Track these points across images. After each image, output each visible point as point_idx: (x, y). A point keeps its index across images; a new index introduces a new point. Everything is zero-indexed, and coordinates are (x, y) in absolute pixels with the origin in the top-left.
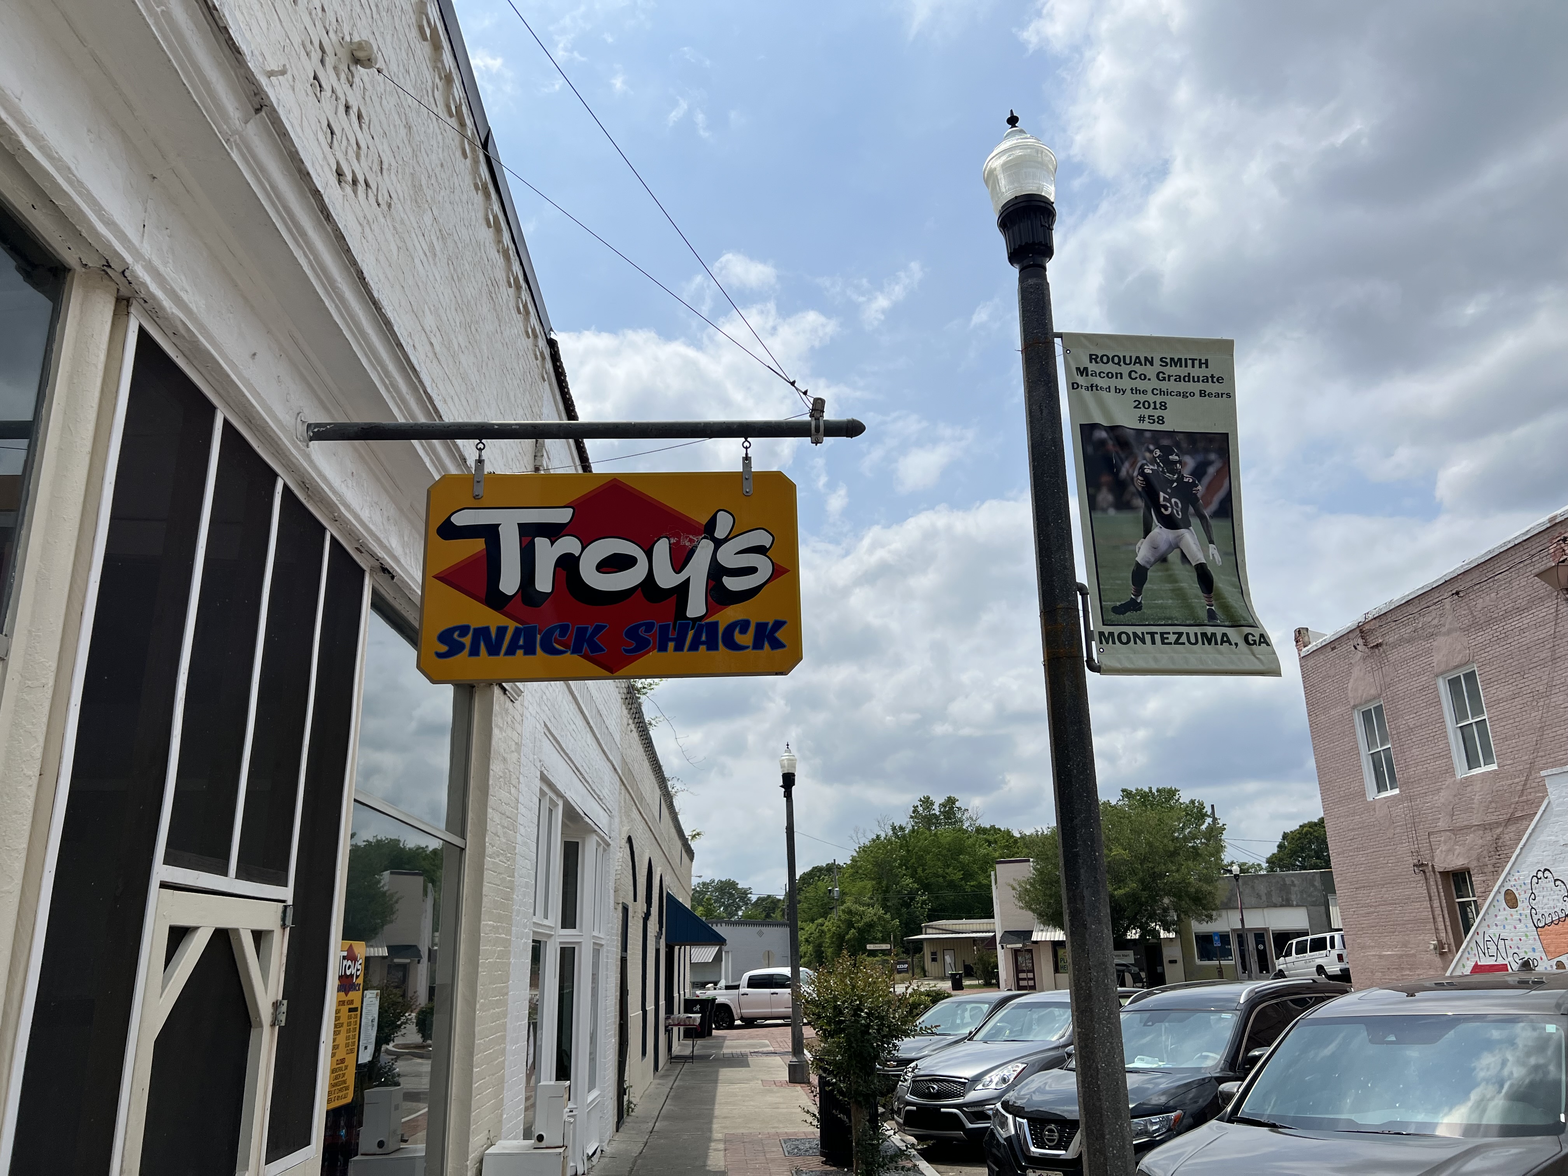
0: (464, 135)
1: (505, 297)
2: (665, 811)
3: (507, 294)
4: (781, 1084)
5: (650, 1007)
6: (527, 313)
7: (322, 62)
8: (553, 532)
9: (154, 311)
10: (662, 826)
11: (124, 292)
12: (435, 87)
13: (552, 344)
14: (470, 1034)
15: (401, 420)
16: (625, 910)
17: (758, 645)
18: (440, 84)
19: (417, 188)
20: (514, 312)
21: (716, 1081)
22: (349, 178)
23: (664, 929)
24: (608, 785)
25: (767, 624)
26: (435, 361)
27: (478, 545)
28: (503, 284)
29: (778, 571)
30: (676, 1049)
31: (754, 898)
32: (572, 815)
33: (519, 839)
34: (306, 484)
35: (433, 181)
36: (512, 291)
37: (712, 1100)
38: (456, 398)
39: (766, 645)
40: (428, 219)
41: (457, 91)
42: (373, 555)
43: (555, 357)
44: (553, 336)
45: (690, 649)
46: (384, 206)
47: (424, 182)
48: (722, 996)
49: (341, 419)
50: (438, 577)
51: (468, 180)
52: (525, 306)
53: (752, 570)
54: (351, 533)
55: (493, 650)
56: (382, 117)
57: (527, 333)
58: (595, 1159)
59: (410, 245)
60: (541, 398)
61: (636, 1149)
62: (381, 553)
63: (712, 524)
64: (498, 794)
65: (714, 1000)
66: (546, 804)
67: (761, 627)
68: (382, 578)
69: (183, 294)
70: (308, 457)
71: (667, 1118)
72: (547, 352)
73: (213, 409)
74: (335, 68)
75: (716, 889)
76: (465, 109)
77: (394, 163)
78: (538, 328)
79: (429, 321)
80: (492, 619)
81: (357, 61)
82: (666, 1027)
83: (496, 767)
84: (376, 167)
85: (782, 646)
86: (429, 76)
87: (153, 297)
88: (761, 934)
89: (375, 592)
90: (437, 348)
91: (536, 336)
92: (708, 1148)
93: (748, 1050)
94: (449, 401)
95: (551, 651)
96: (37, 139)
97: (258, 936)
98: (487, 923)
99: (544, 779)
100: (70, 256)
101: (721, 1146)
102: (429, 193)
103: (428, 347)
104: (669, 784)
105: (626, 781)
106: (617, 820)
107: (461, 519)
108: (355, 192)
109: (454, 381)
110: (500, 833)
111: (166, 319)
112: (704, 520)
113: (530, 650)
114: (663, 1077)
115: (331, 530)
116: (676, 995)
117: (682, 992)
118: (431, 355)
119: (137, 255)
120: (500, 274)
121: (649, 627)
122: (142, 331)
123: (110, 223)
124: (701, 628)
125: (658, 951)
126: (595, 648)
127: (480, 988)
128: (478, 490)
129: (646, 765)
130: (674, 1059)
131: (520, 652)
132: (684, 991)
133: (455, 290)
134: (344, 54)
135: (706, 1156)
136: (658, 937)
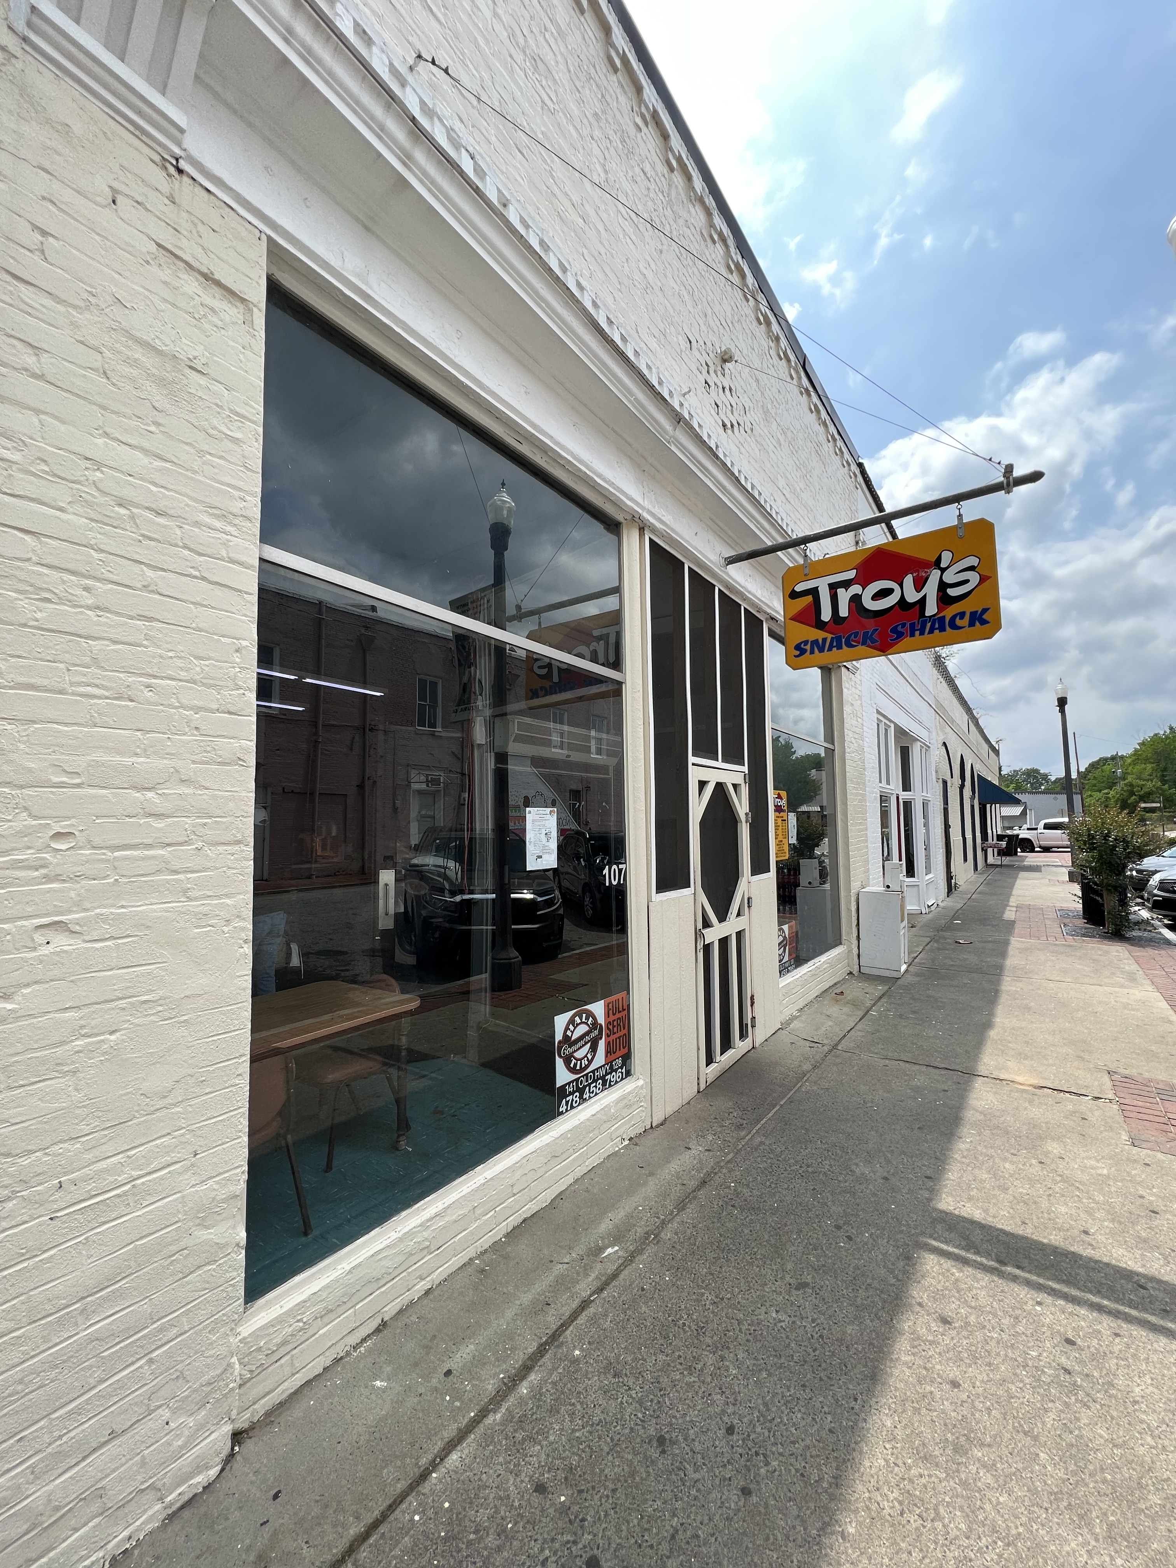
0: (790, 366)
1: (826, 449)
2: (972, 727)
3: (828, 447)
4: (1063, 882)
5: (969, 836)
6: (842, 452)
7: (708, 372)
8: (846, 584)
9: (654, 530)
10: (971, 736)
11: (641, 526)
12: (770, 348)
13: (860, 466)
14: (846, 837)
15: (769, 544)
16: (945, 783)
17: (972, 624)
18: (772, 345)
19: (766, 412)
20: (833, 456)
21: (1016, 878)
22: (729, 426)
23: (977, 794)
24: (927, 715)
25: (977, 612)
26: (788, 503)
27: (810, 598)
28: (824, 442)
29: (983, 579)
30: (990, 860)
31: (1053, 779)
32: (901, 732)
33: (866, 745)
34: (729, 587)
35: (775, 403)
36: (831, 444)
37: (1012, 887)
38: (802, 519)
39: (977, 623)
40: (774, 426)
41: (784, 342)
42: (765, 612)
43: (863, 472)
44: (861, 461)
45: (929, 633)
46: (749, 432)
47: (769, 407)
48: (1024, 834)
49: (741, 551)
50: (791, 619)
51: (796, 391)
52: (840, 450)
53: (966, 581)
54: (753, 604)
55: (821, 650)
56: (742, 383)
57: (843, 465)
58: (933, 908)
59: (766, 447)
60: (856, 500)
61: (959, 906)
62: (769, 611)
63: (939, 559)
64: (849, 722)
65: (1018, 835)
66: (882, 727)
67: (973, 614)
68: (772, 623)
69: (663, 518)
70: (727, 574)
71: (980, 893)
72: (858, 472)
73: (683, 563)
74: (715, 372)
75: (1024, 774)
76: (789, 352)
77: (752, 406)
78: (850, 459)
79: (781, 483)
80: (819, 635)
81: (725, 361)
82: (982, 849)
83: (847, 709)
84: (742, 412)
85: (987, 622)
86: (766, 343)
87: (652, 524)
88: (1055, 799)
89: (769, 629)
90: (788, 496)
91: (849, 465)
92: (1005, 909)
93: (1042, 864)
94: (798, 522)
95: (849, 645)
96: (600, 476)
97: (735, 786)
98: (849, 785)
99: (878, 712)
100: (620, 517)
101: (1014, 909)
102: (773, 411)
103: (782, 497)
104: (974, 712)
105: (939, 710)
106: (934, 734)
107: (799, 588)
108: (733, 432)
109: (799, 510)
110: (854, 741)
111: (658, 531)
112: (933, 559)
113: (839, 647)
114: (980, 874)
115: (744, 605)
116: (989, 831)
117: (994, 831)
118: (784, 501)
119: (643, 508)
120: (822, 438)
121: (904, 625)
122: (650, 539)
123: (631, 499)
124: (934, 621)
125: (972, 807)
126: (873, 641)
127: (849, 815)
128: (807, 571)
129: (955, 702)
130: (987, 865)
131: (835, 649)
132: (996, 828)
133: (795, 459)
134: (718, 362)
135: (1003, 913)
136: (972, 798)
